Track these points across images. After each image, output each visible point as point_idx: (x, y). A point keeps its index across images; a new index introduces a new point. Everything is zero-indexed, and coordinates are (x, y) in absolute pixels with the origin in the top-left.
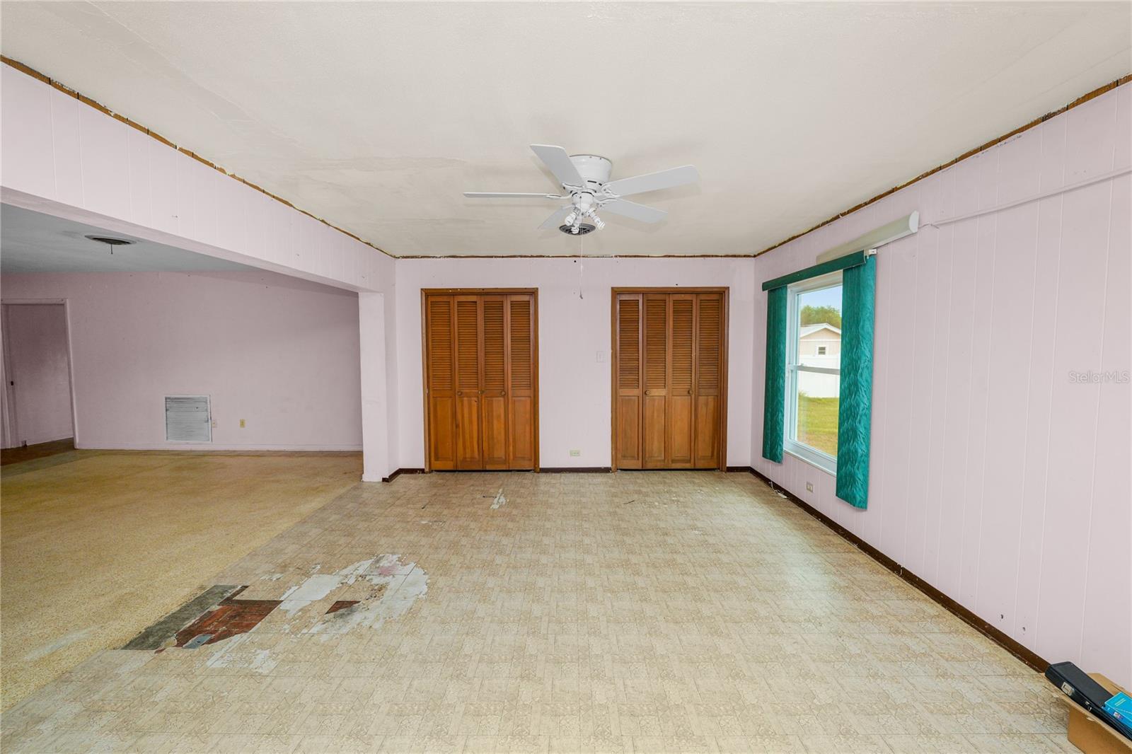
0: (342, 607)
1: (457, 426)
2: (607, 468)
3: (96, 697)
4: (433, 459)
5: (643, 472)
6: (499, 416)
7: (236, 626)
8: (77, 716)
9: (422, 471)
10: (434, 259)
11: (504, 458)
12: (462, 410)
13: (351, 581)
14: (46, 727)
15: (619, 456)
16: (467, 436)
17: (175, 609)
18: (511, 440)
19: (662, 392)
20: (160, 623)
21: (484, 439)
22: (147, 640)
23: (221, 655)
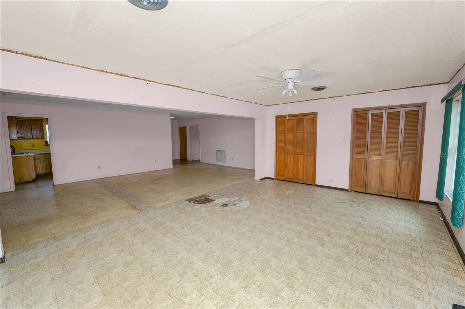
0: (225, 205)
1: (286, 165)
2: (347, 189)
3: (178, 206)
4: (277, 175)
5: (365, 194)
6: (301, 162)
7: (204, 202)
8: (175, 208)
9: (274, 179)
10: (280, 105)
11: (302, 178)
12: (288, 160)
13: (231, 201)
14: (171, 208)
15: (353, 185)
16: (289, 168)
17: (197, 196)
18: (305, 172)
19: (379, 158)
20: (193, 198)
21: (295, 170)
22: (189, 200)
23: (198, 206)
